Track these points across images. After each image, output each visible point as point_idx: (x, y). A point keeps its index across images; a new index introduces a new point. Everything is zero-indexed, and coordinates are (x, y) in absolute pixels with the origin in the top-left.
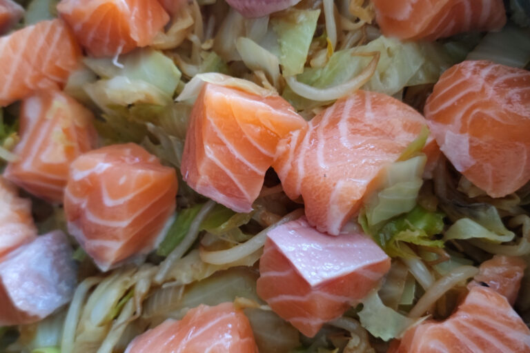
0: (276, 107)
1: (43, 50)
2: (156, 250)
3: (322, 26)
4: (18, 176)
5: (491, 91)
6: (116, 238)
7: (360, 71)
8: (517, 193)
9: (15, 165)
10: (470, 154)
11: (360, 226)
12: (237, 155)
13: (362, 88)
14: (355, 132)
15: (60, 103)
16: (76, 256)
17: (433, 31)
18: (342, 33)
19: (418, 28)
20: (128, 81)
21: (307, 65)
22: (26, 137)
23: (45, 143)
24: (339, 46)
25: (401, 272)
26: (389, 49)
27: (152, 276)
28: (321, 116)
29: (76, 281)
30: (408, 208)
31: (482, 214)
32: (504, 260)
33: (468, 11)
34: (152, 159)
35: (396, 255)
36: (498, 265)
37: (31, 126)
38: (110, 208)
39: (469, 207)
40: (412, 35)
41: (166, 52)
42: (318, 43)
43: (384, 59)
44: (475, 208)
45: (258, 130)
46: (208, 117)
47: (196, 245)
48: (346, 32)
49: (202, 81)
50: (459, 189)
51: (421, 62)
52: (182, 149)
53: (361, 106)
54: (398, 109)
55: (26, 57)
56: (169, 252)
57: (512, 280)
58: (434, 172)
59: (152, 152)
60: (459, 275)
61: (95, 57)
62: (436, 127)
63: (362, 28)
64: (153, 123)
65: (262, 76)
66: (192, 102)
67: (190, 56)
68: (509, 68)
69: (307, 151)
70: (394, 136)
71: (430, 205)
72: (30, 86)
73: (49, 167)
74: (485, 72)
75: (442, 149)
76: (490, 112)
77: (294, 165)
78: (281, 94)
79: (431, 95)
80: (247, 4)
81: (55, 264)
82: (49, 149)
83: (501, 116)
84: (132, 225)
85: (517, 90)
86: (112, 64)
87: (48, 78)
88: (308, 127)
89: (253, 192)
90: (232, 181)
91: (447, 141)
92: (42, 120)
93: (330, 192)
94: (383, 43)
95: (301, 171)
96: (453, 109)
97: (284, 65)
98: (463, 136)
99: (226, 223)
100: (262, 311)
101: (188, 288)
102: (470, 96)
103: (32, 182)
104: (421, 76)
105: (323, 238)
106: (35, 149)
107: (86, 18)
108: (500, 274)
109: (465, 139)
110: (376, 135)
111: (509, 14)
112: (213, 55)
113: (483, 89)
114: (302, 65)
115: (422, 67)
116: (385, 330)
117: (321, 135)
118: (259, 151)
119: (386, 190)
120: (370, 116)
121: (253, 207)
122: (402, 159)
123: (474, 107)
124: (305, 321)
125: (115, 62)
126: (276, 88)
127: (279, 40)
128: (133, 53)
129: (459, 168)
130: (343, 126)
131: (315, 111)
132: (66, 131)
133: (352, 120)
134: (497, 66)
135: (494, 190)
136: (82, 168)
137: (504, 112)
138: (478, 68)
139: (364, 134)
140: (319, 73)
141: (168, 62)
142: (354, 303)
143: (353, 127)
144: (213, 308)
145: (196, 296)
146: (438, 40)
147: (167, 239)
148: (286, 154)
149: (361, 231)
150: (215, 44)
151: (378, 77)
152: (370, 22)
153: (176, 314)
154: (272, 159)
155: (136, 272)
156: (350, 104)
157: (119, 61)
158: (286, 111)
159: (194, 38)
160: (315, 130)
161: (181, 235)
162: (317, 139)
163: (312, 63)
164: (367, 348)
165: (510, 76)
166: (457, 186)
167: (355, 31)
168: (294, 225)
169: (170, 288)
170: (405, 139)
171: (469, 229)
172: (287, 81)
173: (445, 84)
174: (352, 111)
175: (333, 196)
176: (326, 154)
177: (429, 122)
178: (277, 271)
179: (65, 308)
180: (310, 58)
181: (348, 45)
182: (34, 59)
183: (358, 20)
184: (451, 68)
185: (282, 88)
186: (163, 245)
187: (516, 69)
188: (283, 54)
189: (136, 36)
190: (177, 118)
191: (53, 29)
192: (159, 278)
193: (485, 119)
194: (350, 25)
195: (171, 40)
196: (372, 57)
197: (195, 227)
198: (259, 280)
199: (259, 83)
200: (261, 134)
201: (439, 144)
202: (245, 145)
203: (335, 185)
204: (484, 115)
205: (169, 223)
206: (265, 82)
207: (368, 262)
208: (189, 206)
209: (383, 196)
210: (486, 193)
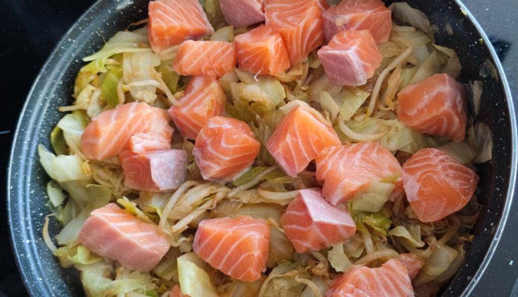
0: (330, 131)
1: (218, 56)
2: (233, 182)
3: (368, 102)
4: (175, 114)
5: (440, 167)
6: (219, 164)
7: (378, 132)
8: (435, 223)
9: (176, 107)
10: (418, 194)
11: (347, 207)
12: (301, 146)
13: (376, 141)
14: (363, 159)
15: (214, 85)
16: (190, 167)
17: (423, 128)
18: (376, 110)
19: (416, 123)
20: (258, 89)
21: (352, 118)
22: (188, 96)
23: (199, 103)
24: (372, 115)
25: (359, 240)
26: (397, 127)
27: (227, 193)
28: (349, 146)
29: (183, 180)
30: (375, 210)
31: (412, 228)
32: (414, 256)
33: (445, 125)
34: (252, 133)
35: (360, 229)
36: (410, 257)
37: (193, 92)
38: (223, 148)
39: (407, 222)
40: (411, 125)
41: (282, 82)
42: (362, 110)
43: (392, 131)
44: (410, 223)
45: (317, 138)
46: (295, 122)
47: (256, 187)
48: (379, 110)
49: (298, 104)
50: (405, 212)
51: (411, 141)
52: (270, 135)
53: (371, 149)
54: (390, 158)
55: (208, 55)
56: (240, 185)
57: (415, 267)
58: (396, 199)
59: (252, 130)
60: (388, 252)
61: (242, 70)
62: (406, 175)
63: (387, 111)
64: (260, 116)
65: (328, 114)
66: (286, 113)
67: (292, 90)
68: (454, 160)
69: (336, 158)
70: (382, 170)
71: (387, 214)
72: (203, 71)
73: (196, 116)
74: (441, 157)
75: (404, 187)
76: (435, 177)
77: (327, 163)
78: (333, 126)
79: (410, 159)
80: (335, 76)
81: (177, 166)
82: (201, 107)
83: (440, 181)
84: (229, 161)
85: (453, 171)
86: (253, 78)
87: (214, 71)
88: (341, 148)
89: (301, 168)
90: (292, 157)
91: (408, 183)
92: (202, 90)
93: (340, 182)
94: (394, 123)
95: (330, 166)
96: (418, 169)
97: (341, 113)
98: (418, 184)
99: (280, 178)
100: (279, 231)
101: (244, 205)
102: (429, 165)
103: (181, 120)
104: (409, 148)
105: (326, 203)
106: (192, 104)
107: (249, 50)
108: (409, 262)
109: (417, 186)
110: (374, 166)
111: (467, 136)
112: (305, 95)
113: (437, 165)
114: (350, 117)
115: (411, 144)
116: (339, 266)
117: (346, 154)
118: (313, 149)
119: (368, 194)
120: (374, 155)
121: (297, 175)
122: (382, 181)
123: (428, 172)
124: (300, 242)
125: (255, 77)
126: (332, 123)
127: (343, 100)
128: (266, 76)
129: (409, 200)
130: (359, 155)
131: (347, 142)
132: (212, 101)
133: (364, 153)
134: (449, 156)
135: (423, 217)
136: (215, 123)
137: (443, 180)
138: (438, 154)
139: (368, 162)
140: (357, 124)
141: (282, 88)
142: (328, 245)
143: (363, 157)
144: (254, 219)
145: (247, 210)
146: (425, 134)
147: (241, 178)
148: (325, 156)
149: (347, 210)
150: (309, 89)
151: (386, 139)
152: (393, 110)
153: (233, 216)
154: (317, 155)
155: (219, 187)
156: (366, 146)
157: (257, 77)
158: (333, 135)
159: (299, 82)
160: (344, 151)
161: (250, 179)
162: (343, 155)
163: (355, 118)
164: (325, 272)
165: (453, 164)
166: (405, 210)
167: (384, 111)
168: (314, 192)
169: (235, 202)
170: (387, 173)
171: (402, 232)
172: (339, 122)
173: (418, 156)
174: (366, 149)
175: (341, 185)
176: (345, 164)
177: (403, 171)
178: (297, 211)
179: (173, 192)
180: (355, 115)
181: (377, 117)
182: (211, 58)
183: (387, 107)
184: (425, 149)
185: (335, 124)
186: (238, 180)
187: (457, 162)
188: (342, 108)
189: (272, 69)
190: (275, 118)
191: (228, 48)
192: (230, 195)
193: (432, 179)
194: (382, 108)
195: (287, 78)
196: (387, 128)
197: (260, 177)
198: (284, 214)
199: (325, 116)
200: (317, 140)
201: (404, 184)
202: (307, 142)
203: (343, 179)
204: (432, 177)
205: (246, 170)
206: (328, 118)
207: (345, 223)
208: (260, 165)
209: (365, 197)
210: (418, 217)
